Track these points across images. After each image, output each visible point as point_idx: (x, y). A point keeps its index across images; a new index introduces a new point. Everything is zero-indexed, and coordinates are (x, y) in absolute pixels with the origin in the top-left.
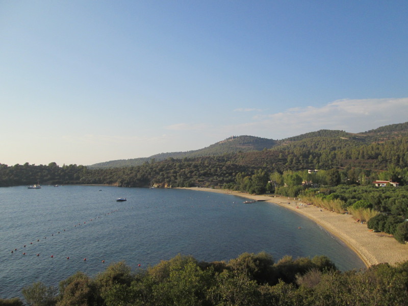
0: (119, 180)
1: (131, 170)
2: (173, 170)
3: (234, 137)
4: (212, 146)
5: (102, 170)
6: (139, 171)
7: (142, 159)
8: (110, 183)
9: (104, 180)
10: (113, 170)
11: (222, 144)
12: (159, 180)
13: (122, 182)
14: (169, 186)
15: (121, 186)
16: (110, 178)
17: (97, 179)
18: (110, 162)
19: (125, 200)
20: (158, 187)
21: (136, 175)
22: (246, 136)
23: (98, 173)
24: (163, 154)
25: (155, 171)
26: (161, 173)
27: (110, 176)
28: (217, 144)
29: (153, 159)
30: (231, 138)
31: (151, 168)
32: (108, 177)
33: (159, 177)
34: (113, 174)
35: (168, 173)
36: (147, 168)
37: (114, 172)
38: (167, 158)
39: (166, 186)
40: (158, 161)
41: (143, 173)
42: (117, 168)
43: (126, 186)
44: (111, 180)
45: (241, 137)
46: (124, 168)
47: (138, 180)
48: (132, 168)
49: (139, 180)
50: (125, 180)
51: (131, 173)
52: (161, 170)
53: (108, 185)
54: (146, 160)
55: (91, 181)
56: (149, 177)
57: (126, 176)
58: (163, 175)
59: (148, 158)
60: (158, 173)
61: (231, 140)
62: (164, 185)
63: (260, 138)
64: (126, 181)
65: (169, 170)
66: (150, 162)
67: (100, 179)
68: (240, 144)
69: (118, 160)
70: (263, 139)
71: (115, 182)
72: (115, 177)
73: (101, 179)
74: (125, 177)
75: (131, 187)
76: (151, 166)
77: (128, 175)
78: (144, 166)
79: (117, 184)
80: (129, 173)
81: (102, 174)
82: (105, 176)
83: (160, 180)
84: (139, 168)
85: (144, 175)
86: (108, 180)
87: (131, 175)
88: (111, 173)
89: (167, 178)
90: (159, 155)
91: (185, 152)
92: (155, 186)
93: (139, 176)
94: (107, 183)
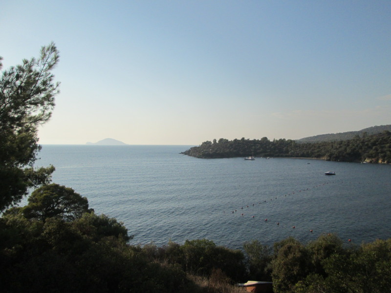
0: (328, 154)
1: (340, 144)
2: (388, 145)
5: (310, 144)
6: (348, 145)
7: (351, 133)
8: (319, 156)
9: (312, 153)
10: (320, 144)
12: (372, 154)
13: (330, 156)
14: (384, 161)
15: (329, 160)
16: (318, 152)
17: (305, 153)
19: (334, 174)
20: (371, 162)
21: (346, 150)
23: (306, 147)
24: (376, 127)
25: (367, 145)
26: (374, 148)
27: (318, 150)
29: (365, 132)
31: (363, 142)
32: (316, 151)
33: (371, 151)
34: (321, 148)
35: (382, 148)
36: (358, 142)
37: (323, 146)
38: (381, 131)
39: (380, 161)
40: (370, 135)
41: (354, 147)
42: (325, 142)
43: (335, 161)
44: (318, 153)
46: (332, 143)
47: (347, 154)
48: (341, 142)
49: (349, 154)
50: (334, 154)
51: (340, 147)
52: (374, 144)
53: (316, 158)
54: (357, 134)
55: (300, 155)
56: (360, 151)
57: (335, 151)
58: (376, 149)
59: (359, 132)
60: (371, 148)
62: (378, 160)
64: (335, 156)
65: (384, 144)
66: (361, 136)
67: (308, 152)
69: (326, 135)
71: (323, 155)
72: (323, 151)
73: (309, 152)
74: (333, 151)
75: (340, 161)
76: (362, 140)
77: (337, 149)
78: (354, 140)
79: (325, 158)
80: (338, 147)
81: (310, 148)
82: (313, 150)
83: (374, 155)
84: (349, 142)
85: (355, 149)
86: (317, 154)
87: (340, 149)
88: (319, 147)
89: (382, 152)
90: (372, 128)
92: (368, 161)
93: (348, 150)
94: (315, 157)
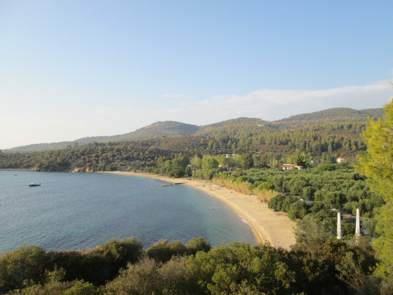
0: (38, 164)
1: (50, 154)
2: (95, 154)
3: (160, 123)
4: (137, 131)
5: (19, 154)
6: (59, 155)
7: (65, 143)
8: (28, 167)
9: (21, 164)
10: (31, 154)
11: (148, 129)
12: (80, 164)
13: (40, 167)
14: (91, 170)
15: (39, 171)
16: (27, 162)
17: (13, 164)
18: (31, 146)
19: (39, 185)
20: (79, 171)
21: (56, 159)
22: (171, 122)
23: (15, 157)
24: (88, 138)
25: (77, 155)
26: (82, 157)
27: (28, 160)
28: (143, 129)
29: (76, 143)
30: (157, 123)
31: (73, 152)
32: (25, 161)
33: (80, 161)
34: (31, 158)
35: (90, 157)
36: (68, 152)
37: (33, 156)
38: (91, 142)
39: (87, 170)
40: (80, 145)
41: (64, 157)
42: (35, 152)
43: (45, 171)
44: (28, 164)
45: (166, 122)
46: (43, 152)
47: (58, 164)
48: (52, 153)
49: (59, 164)
50: (44, 164)
51: (51, 157)
52: (83, 154)
53: (25, 169)
54: (69, 145)
55: (6, 166)
56: (70, 161)
57: (45, 160)
58: (85, 159)
59: (72, 142)
60: (79, 157)
61: (156, 125)
62: (85, 169)
63: (184, 124)
64: (45, 166)
65: (91, 154)
66: (73, 146)
67: (16, 163)
68: (165, 129)
69: (40, 144)
70: (187, 124)
71: (33, 166)
72: (33, 161)
73: (18, 163)
74: (44, 161)
75: (50, 171)
76: (72, 150)
77: (47, 159)
78: (65, 150)
79: (35, 169)
80: (48, 157)
81: (19, 158)
82: (22, 160)
83: (82, 164)
84: (59, 152)
85: (65, 159)
86: (26, 165)
87: (50, 159)
88: (29, 157)
89: (89, 162)
90: (84, 139)
91: (111, 137)
92: (76, 170)
93: (59, 160)
94: (24, 167)
